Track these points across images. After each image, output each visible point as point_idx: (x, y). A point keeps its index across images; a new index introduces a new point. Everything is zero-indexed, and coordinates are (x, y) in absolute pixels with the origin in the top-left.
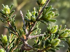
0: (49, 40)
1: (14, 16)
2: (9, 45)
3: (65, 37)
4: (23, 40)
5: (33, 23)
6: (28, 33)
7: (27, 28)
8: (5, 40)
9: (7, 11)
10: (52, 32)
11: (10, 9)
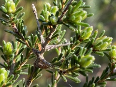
0: (77, 57)
1: (23, 15)
2: (15, 57)
3: (102, 49)
4: (37, 53)
5: (52, 27)
6: (44, 41)
7: (44, 33)
8: (8, 51)
9: (10, 8)
10: (84, 37)
11: (16, 4)
